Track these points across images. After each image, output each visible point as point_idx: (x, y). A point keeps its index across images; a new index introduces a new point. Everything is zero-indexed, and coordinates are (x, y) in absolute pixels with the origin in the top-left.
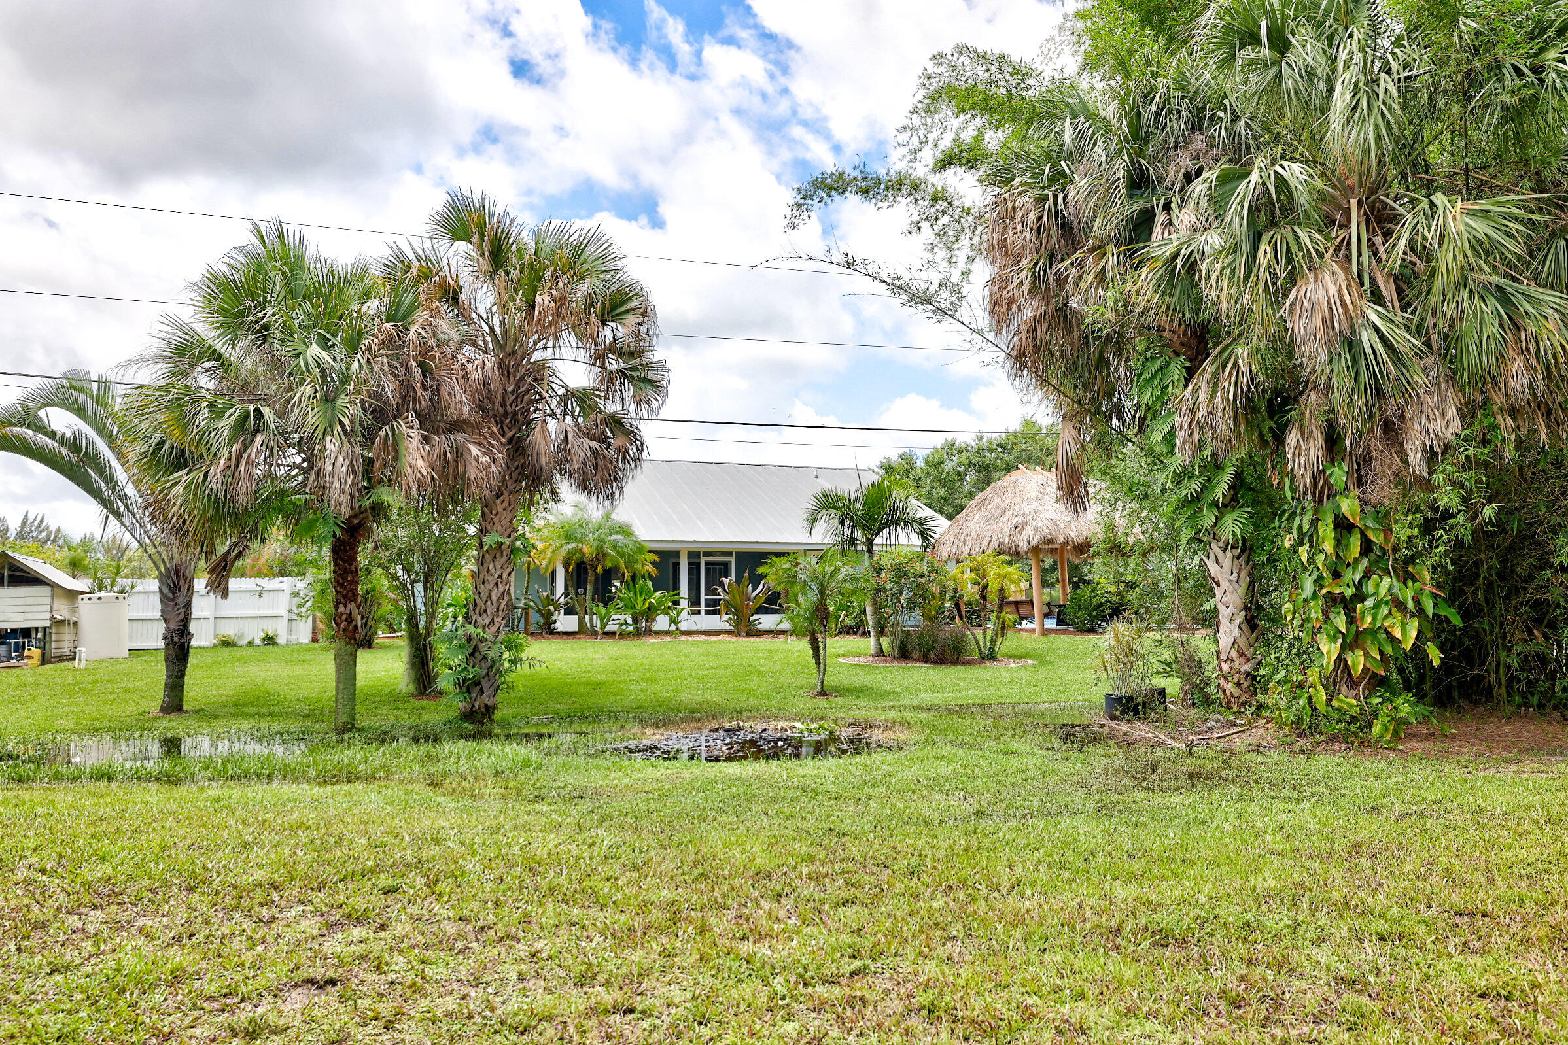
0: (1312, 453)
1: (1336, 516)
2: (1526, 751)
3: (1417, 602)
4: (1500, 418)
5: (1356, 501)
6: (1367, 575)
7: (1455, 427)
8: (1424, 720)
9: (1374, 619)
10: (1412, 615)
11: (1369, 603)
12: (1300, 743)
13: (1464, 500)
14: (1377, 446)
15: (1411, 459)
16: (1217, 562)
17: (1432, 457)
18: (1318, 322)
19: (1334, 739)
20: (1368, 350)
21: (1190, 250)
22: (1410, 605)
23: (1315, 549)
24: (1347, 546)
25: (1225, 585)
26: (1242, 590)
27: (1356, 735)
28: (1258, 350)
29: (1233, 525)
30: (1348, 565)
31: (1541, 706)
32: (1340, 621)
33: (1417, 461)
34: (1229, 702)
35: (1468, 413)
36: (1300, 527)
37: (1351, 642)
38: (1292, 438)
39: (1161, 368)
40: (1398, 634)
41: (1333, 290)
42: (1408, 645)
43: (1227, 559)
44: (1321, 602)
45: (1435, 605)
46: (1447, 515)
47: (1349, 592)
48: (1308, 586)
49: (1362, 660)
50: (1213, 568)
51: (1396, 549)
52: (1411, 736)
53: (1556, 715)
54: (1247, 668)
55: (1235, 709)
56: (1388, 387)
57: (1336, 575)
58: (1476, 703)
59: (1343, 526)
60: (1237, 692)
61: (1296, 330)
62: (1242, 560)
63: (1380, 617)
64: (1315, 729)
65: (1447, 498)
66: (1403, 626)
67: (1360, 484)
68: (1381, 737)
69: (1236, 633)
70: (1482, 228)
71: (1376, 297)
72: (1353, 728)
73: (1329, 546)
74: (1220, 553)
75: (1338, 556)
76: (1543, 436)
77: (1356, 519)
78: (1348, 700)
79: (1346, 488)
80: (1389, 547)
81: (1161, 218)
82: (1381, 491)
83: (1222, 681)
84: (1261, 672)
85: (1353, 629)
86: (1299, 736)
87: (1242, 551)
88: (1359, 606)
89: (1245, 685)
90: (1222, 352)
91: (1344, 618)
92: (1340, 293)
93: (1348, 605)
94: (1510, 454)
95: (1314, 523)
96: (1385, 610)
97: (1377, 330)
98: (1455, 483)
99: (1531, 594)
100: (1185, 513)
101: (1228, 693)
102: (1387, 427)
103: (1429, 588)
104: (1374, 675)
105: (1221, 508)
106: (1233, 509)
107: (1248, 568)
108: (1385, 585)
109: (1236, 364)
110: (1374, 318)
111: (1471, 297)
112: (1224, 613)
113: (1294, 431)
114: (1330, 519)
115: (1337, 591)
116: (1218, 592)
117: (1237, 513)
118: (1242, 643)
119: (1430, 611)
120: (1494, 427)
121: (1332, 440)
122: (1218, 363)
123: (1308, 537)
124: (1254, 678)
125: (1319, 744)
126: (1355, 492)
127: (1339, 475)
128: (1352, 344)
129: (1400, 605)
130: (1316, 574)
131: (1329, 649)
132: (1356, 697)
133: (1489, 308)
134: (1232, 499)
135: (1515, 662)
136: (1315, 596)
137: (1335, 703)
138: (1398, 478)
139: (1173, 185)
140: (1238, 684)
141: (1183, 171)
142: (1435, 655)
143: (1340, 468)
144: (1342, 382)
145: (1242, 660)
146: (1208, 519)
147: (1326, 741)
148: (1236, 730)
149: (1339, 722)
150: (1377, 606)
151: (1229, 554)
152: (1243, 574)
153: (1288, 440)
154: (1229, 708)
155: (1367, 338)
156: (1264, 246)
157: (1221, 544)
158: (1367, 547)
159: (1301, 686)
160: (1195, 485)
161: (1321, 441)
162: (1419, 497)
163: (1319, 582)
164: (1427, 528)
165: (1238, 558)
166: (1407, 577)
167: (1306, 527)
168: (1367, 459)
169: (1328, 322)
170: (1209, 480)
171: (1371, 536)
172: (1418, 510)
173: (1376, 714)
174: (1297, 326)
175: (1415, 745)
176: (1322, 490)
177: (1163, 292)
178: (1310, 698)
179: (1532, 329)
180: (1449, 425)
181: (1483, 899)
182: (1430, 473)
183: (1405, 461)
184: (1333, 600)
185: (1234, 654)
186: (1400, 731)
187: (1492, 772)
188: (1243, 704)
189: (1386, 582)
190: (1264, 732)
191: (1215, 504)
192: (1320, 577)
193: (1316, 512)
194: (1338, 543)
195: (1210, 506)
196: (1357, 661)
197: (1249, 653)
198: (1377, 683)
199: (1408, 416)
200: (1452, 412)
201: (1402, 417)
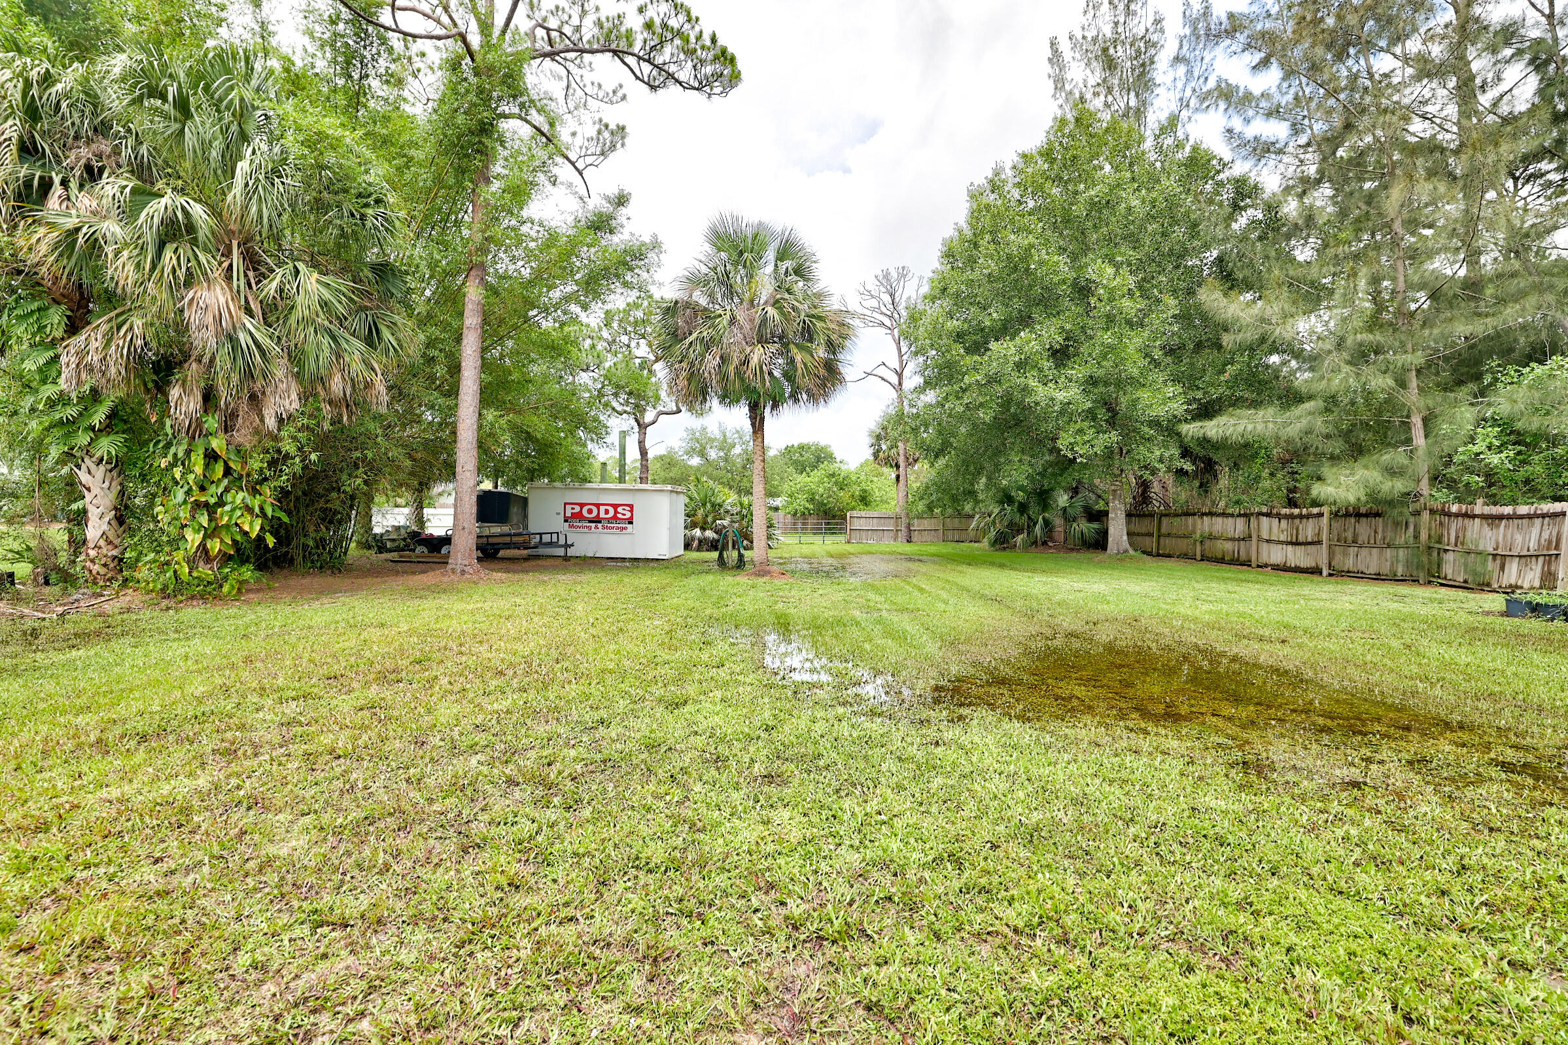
0: (192, 405)
1: (206, 449)
2: (321, 593)
3: (262, 509)
4: (323, 405)
5: (224, 442)
6: (227, 490)
7: (296, 405)
8: (258, 580)
9: (230, 518)
10: (257, 516)
11: (228, 508)
12: (165, 603)
13: (300, 449)
14: (244, 407)
15: (267, 421)
16: (89, 472)
17: (281, 421)
18: (209, 319)
19: (193, 597)
20: (244, 346)
21: (93, 230)
22: (257, 510)
23: (188, 470)
24: (213, 470)
25: (95, 491)
26: (113, 495)
27: (210, 593)
28: (152, 325)
29: (107, 446)
30: (213, 482)
31: (321, 567)
32: (204, 520)
33: (271, 422)
34: (95, 578)
35: (304, 397)
36: (175, 455)
37: (210, 534)
38: (175, 392)
39: (39, 309)
40: (246, 528)
41: (222, 300)
42: (253, 535)
43: (100, 472)
44: (189, 506)
45: (273, 511)
46: (287, 456)
47: (212, 501)
48: (180, 495)
49: (218, 545)
50: (83, 476)
51: (248, 475)
52: (248, 591)
53: (329, 572)
54: (115, 553)
55: (101, 583)
56: (256, 373)
57: (202, 489)
58: (282, 568)
59: (211, 457)
60: (103, 571)
61: (192, 320)
62: (115, 473)
63: (235, 517)
64: (177, 591)
65: (288, 447)
66: (251, 524)
67: (226, 431)
68: (230, 593)
69: (105, 527)
70: (327, 295)
71: (249, 312)
72: (208, 589)
73: (199, 469)
74: (93, 467)
75: (205, 476)
76: (345, 418)
77: (223, 454)
78: (205, 571)
79: (216, 432)
80: (244, 473)
81: (57, 190)
82: (243, 436)
83: (88, 564)
84: (127, 555)
85: (213, 524)
86: (164, 598)
87: (116, 466)
88: (219, 510)
89: (112, 565)
90: (117, 316)
91: (206, 517)
92: (227, 303)
93: (210, 509)
94: (326, 426)
95: (188, 452)
96: (239, 513)
97: (251, 334)
98: (294, 438)
99: (322, 504)
100: (57, 432)
101: (94, 572)
102: (253, 397)
103: (270, 500)
104: (225, 553)
105: (97, 433)
106: (109, 434)
107: (120, 479)
108: (240, 497)
109: (131, 328)
110: (249, 325)
111: (316, 332)
112: (93, 513)
113: (177, 387)
114: (201, 451)
115: (203, 499)
116: (89, 497)
117: (112, 437)
118: (111, 535)
119: (269, 513)
120: (319, 409)
121: (209, 397)
122: (114, 323)
123: (184, 462)
124: (121, 560)
125: (181, 602)
126: (221, 435)
127: (212, 422)
128: (232, 339)
129: (249, 509)
130: (186, 488)
131: (193, 539)
132: (211, 569)
133: (326, 341)
134: (107, 426)
135: (311, 543)
136: (185, 502)
137: (195, 574)
138: (257, 431)
139: (72, 169)
140: (105, 565)
141: (83, 161)
142: (271, 541)
143: (213, 417)
144: (223, 361)
145: (110, 547)
146: (83, 439)
147: (187, 600)
148: (103, 599)
149: (198, 585)
150: (233, 510)
151: (102, 468)
152: (114, 484)
153: (172, 392)
154: (95, 583)
155: (243, 337)
156: (168, 253)
157: (94, 459)
158: (228, 471)
159: (167, 563)
160: (71, 412)
161: (200, 398)
162: (269, 444)
163: (188, 493)
164: (272, 463)
165: (111, 471)
166: (254, 492)
167: (180, 455)
168: (234, 415)
169: (219, 320)
170: (86, 409)
171: (232, 465)
172: (268, 452)
173: (226, 578)
174: (193, 317)
175: (251, 596)
176: (196, 431)
177: (61, 255)
178: (175, 572)
179: (347, 359)
180: (291, 403)
181: (336, 669)
182: (279, 430)
183: (262, 420)
184: (197, 505)
185: (102, 543)
186: (242, 588)
187: (306, 607)
188: (109, 580)
189: (241, 495)
190: (129, 597)
191: (92, 428)
192: (190, 489)
193: (190, 445)
194: (207, 466)
195: (86, 429)
196: (215, 546)
197: (117, 541)
198: (226, 558)
199: (268, 393)
200: (294, 396)
201: (264, 393)
